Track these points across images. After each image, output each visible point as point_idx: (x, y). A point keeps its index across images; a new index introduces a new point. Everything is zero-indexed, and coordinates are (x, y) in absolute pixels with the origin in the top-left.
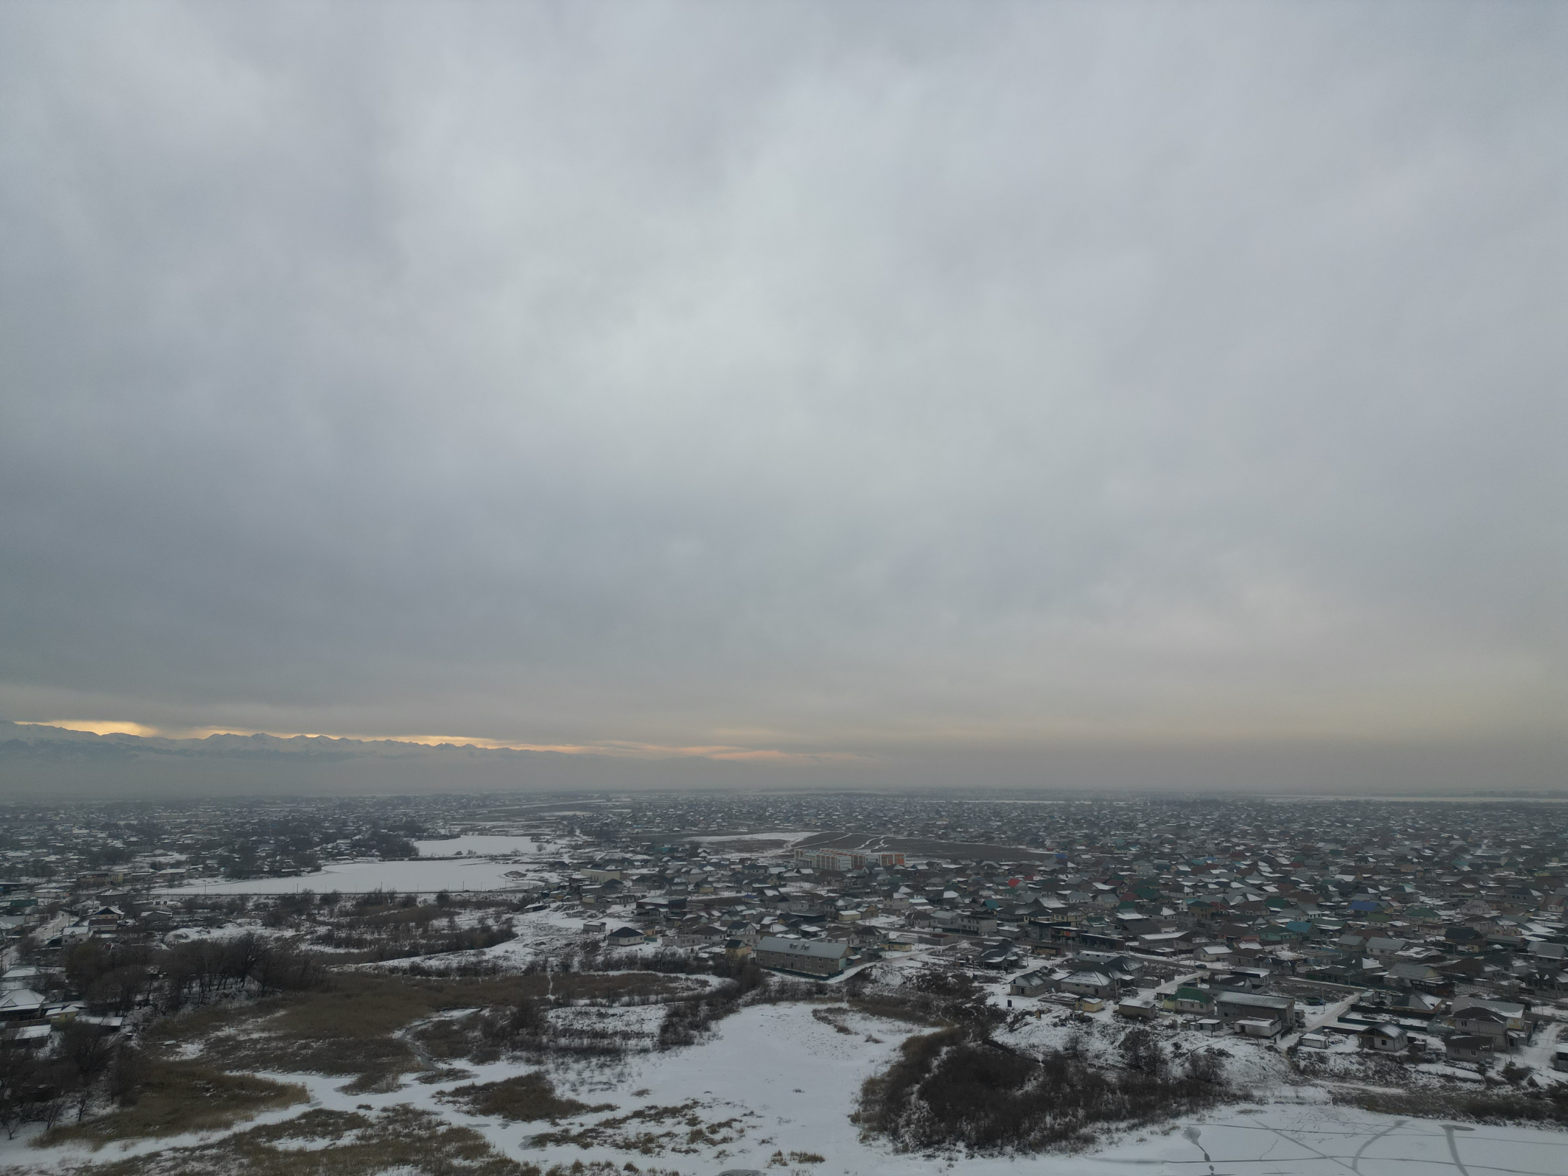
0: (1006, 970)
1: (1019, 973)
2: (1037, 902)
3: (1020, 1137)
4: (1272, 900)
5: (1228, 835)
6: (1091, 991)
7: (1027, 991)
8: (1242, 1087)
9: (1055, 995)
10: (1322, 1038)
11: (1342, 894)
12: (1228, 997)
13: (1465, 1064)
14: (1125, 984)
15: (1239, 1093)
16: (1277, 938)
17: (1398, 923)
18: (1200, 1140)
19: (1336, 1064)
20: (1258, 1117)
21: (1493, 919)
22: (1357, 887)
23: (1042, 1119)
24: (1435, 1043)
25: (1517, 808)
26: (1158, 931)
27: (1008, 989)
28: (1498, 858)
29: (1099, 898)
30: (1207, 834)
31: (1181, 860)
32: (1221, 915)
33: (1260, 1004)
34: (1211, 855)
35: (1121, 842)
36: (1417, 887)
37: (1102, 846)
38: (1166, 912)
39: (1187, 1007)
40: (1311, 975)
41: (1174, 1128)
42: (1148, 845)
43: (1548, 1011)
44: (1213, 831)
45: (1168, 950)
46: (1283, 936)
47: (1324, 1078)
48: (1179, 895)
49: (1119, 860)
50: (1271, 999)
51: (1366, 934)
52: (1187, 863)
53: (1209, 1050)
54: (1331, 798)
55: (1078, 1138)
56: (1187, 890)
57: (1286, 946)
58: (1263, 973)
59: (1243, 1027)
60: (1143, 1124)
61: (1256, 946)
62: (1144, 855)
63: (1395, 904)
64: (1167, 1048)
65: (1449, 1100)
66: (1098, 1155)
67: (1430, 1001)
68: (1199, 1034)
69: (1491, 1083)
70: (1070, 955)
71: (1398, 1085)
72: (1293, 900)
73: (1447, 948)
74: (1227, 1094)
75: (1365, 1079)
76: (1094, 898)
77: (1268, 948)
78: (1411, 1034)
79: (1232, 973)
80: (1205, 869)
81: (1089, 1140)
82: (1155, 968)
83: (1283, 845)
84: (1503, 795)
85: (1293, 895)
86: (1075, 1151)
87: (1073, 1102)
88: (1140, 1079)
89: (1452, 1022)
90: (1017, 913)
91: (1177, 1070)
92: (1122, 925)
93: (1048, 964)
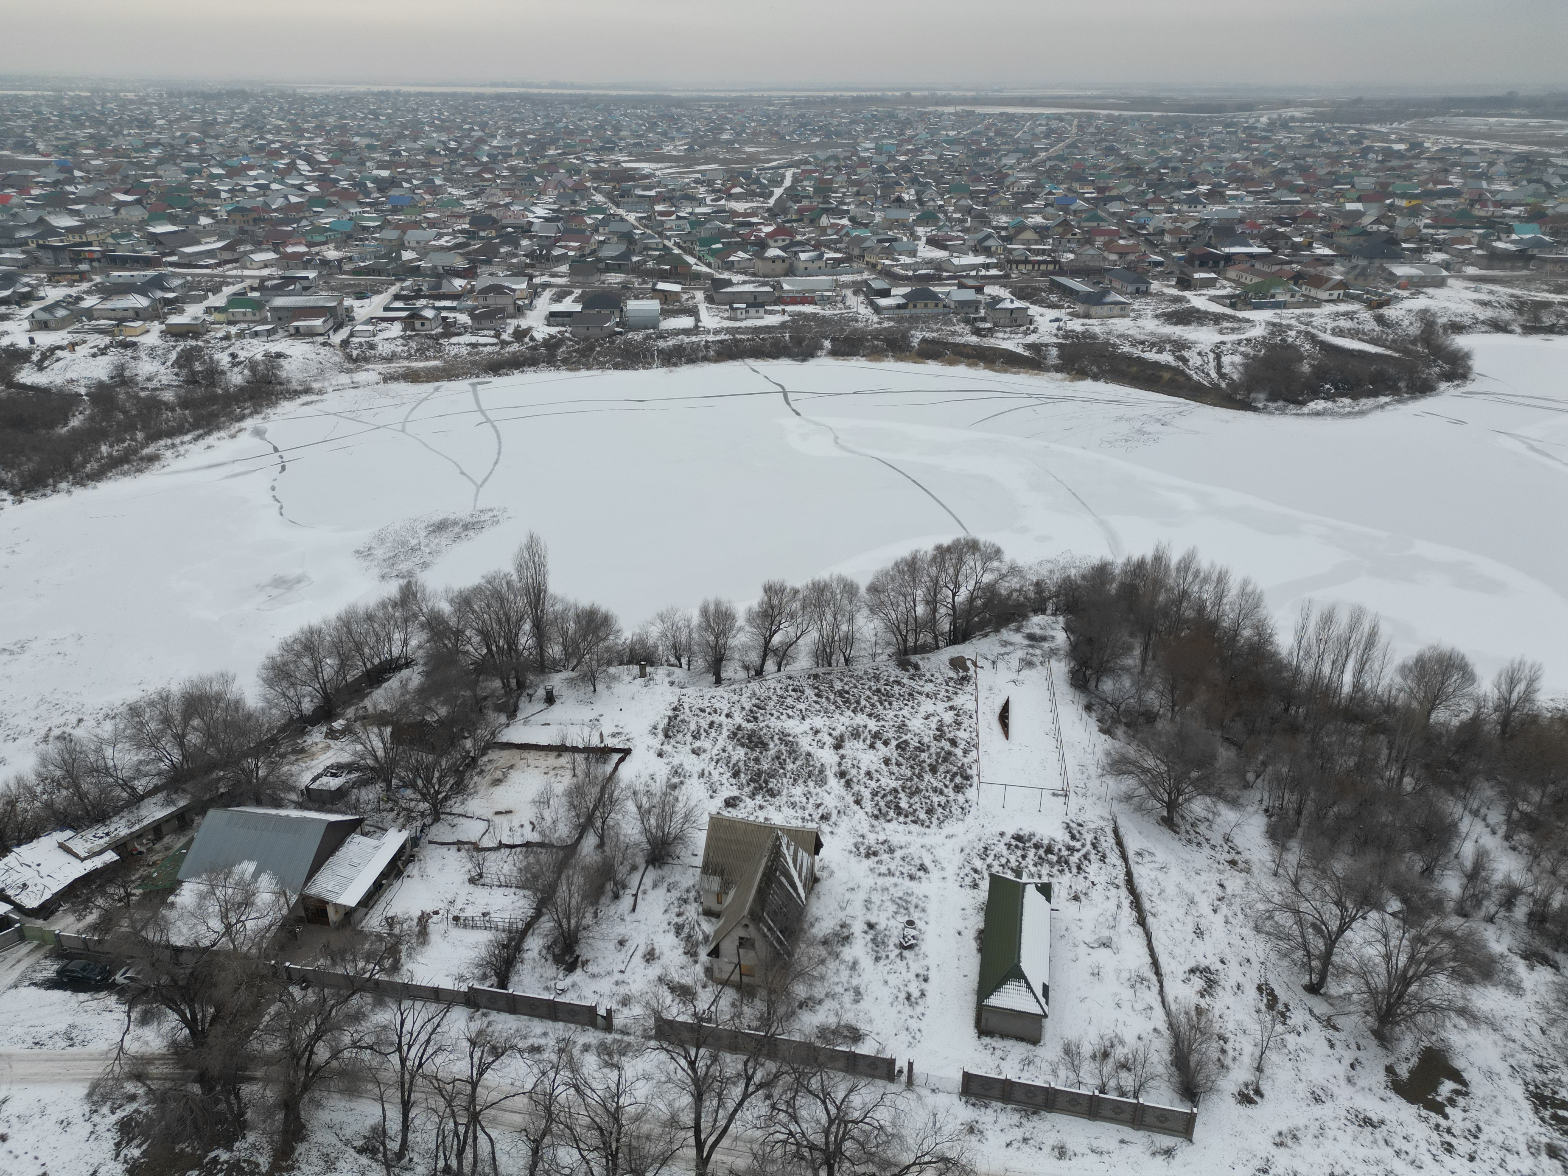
0: (18, 304)
1: (35, 306)
2: (41, 220)
3: (74, 472)
4: (314, 200)
5: (261, 131)
6: (131, 314)
7: (52, 325)
8: (302, 382)
9: (87, 324)
10: (370, 328)
11: (380, 190)
12: (280, 301)
13: (486, 332)
14: (168, 302)
15: (299, 388)
16: (323, 239)
17: (431, 215)
18: (267, 436)
19: (384, 349)
20: (319, 406)
21: (507, 205)
22: (393, 182)
23: (97, 450)
24: (464, 318)
25: (525, 98)
26: (198, 243)
27: (26, 325)
28: (510, 148)
29: (123, 211)
30: (238, 130)
31: (213, 162)
32: (264, 220)
33: (312, 304)
34: (245, 154)
35: (139, 144)
36: (445, 179)
37: (115, 150)
38: (204, 221)
39: (239, 317)
40: (357, 272)
41: (240, 430)
42: (172, 146)
43: (545, 279)
44: (245, 127)
45: (211, 261)
46: (326, 235)
47: (374, 363)
48: (215, 201)
49: (139, 165)
50: (322, 299)
51: (403, 228)
52: (221, 165)
53: (267, 354)
54: (362, 88)
55: (142, 459)
56: (224, 195)
57: (331, 246)
58: (312, 274)
59: (297, 329)
60: (209, 433)
61: (302, 249)
62: (170, 158)
63: (427, 197)
64: (223, 359)
65: (474, 363)
66: (165, 470)
67: (459, 283)
68: (255, 341)
69: (504, 343)
70: (98, 279)
71: (435, 358)
72: (334, 199)
73: (471, 235)
74: (288, 391)
75: (409, 357)
76: (116, 211)
77: (314, 250)
78: (444, 314)
79: (281, 278)
80: (241, 171)
81: (153, 459)
82: (199, 282)
83: (320, 140)
84: (513, 85)
85: (333, 194)
86: (140, 471)
87: (131, 427)
88: (200, 392)
89: (476, 299)
90: (17, 236)
91: (237, 378)
92: (155, 240)
93: (73, 291)
